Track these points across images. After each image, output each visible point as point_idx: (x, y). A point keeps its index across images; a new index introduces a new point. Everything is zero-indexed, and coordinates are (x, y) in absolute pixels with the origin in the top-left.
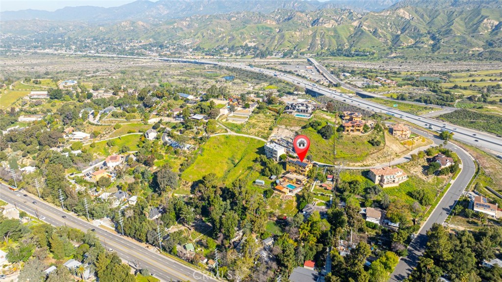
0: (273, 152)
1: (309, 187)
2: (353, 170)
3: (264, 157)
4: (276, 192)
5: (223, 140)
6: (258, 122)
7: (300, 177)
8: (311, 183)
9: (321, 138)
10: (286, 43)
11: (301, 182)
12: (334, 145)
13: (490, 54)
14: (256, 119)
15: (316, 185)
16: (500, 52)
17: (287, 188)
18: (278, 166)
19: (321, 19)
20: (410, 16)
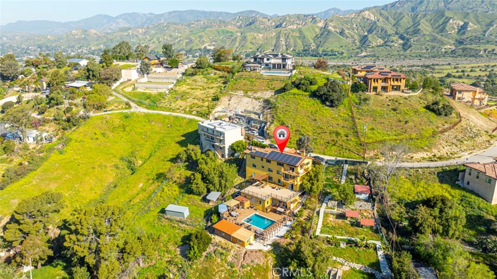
0: (214, 138)
1: (309, 219)
2: (417, 170)
3: (195, 150)
4: (217, 239)
5: (117, 122)
6: (192, 89)
7: (284, 194)
8: (314, 210)
9: (321, 105)
10: (249, 45)
11: (285, 206)
12: (353, 117)
13: (463, 52)
14: (188, 85)
15: (326, 215)
16: (473, 49)
17: (248, 228)
18: (226, 169)
19: (285, 23)
20: (376, 18)
